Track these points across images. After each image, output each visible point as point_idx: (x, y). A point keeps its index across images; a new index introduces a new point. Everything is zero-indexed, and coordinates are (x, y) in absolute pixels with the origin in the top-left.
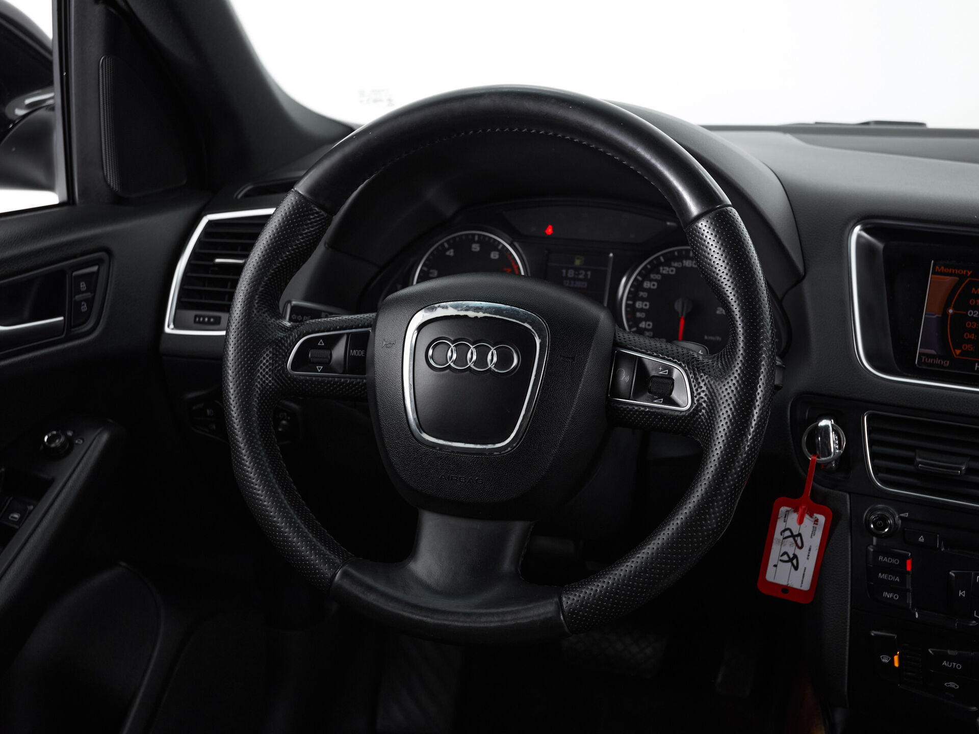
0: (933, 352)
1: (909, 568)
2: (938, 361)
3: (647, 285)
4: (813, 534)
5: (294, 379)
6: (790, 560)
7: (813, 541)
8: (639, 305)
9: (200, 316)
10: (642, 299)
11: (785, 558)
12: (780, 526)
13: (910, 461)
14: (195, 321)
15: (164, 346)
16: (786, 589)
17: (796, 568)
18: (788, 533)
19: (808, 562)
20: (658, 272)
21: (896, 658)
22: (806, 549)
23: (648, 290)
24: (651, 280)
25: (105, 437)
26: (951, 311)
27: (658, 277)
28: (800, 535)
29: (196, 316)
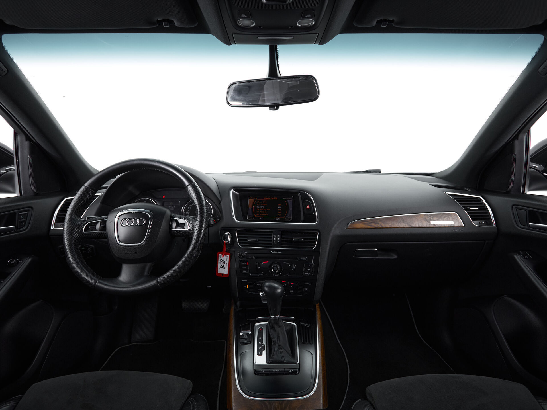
0: (251, 216)
1: (248, 264)
2: (252, 218)
3: (189, 208)
4: (227, 260)
5: (85, 234)
6: (223, 267)
7: (227, 262)
8: (187, 213)
9: (62, 224)
10: (188, 211)
11: (222, 267)
12: (219, 259)
13: (246, 240)
14: (61, 226)
15: (51, 233)
16: (223, 274)
17: (224, 269)
18: (221, 260)
19: (227, 267)
20: (191, 205)
21: (247, 286)
22: (226, 263)
23: (189, 209)
24: (190, 207)
25: (30, 260)
26: (254, 207)
27: (191, 206)
28: (224, 260)
29: (61, 224)
